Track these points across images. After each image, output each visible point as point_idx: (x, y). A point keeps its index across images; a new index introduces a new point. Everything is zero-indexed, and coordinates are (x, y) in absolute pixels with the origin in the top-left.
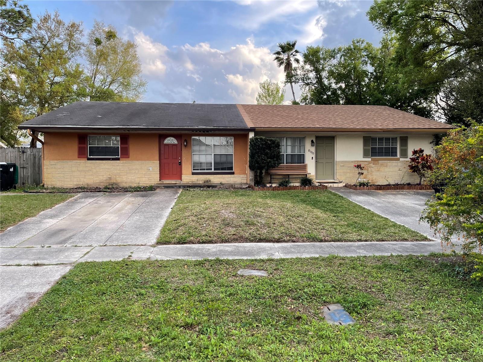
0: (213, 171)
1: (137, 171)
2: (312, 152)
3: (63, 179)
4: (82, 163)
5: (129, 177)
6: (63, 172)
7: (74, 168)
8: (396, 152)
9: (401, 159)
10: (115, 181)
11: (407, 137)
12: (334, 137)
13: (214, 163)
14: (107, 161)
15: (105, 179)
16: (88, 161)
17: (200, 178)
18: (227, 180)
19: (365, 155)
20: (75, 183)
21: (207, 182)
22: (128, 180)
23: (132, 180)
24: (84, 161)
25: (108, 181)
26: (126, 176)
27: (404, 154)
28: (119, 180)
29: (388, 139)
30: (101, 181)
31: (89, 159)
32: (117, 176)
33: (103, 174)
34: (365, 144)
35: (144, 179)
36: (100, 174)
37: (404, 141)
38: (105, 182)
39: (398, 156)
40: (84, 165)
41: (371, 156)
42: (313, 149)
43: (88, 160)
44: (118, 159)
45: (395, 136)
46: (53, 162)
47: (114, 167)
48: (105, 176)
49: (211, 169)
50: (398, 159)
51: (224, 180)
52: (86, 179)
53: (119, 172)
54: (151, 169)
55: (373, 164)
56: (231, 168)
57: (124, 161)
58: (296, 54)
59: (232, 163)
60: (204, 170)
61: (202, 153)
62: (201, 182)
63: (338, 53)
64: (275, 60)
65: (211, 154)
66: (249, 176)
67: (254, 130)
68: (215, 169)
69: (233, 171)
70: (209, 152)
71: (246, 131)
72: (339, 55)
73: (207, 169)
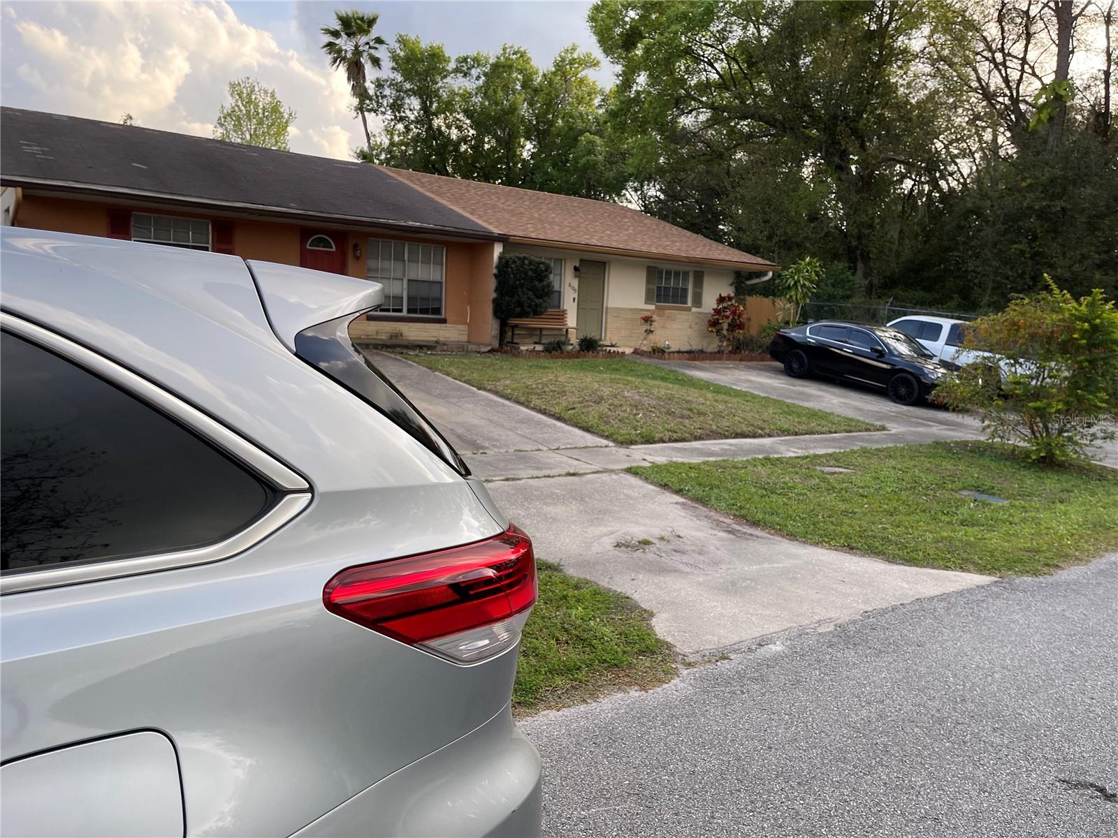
0: (404, 313)
2: (574, 289)
8: (686, 297)
9: (694, 310)
11: (703, 272)
12: (605, 263)
13: (409, 298)
17: (383, 328)
19: (648, 301)
21: (396, 336)
27: (698, 301)
29: (677, 274)
34: (648, 282)
37: (699, 278)
39: (690, 303)
41: (657, 302)
42: (575, 283)
45: (687, 269)
49: (400, 311)
50: (689, 309)
51: (427, 334)
55: (658, 316)
56: (437, 311)
58: (377, 46)
59: (440, 300)
60: (388, 310)
61: (385, 275)
62: (383, 337)
63: (473, 66)
64: (324, 47)
65: (402, 280)
66: (490, 328)
67: (503, 239)
68: (409, 311)
69: (443, 317)
70: (399, 275)
71: (490, 239)
72: (474, 72)
73: (394, 310)
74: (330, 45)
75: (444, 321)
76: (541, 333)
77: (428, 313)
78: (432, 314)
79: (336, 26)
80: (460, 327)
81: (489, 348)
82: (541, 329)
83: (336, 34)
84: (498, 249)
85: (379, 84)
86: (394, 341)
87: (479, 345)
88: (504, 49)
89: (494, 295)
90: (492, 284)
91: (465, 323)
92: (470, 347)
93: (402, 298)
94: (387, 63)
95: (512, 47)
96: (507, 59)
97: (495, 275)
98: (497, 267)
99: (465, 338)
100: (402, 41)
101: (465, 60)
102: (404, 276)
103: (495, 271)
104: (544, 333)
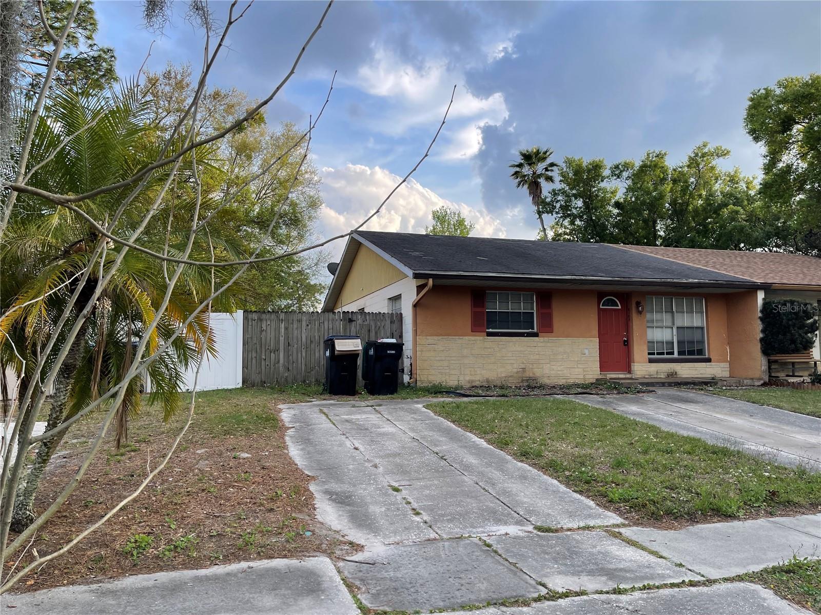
0: (676, 356)
1: (565, 355)
3: (448, 371)
4: (478, 342)
5: (554, 367)
6: (448, 358)
7: (466, 350)
10: (531, 375)
13: (679, 342)
14: (518, 338)
15: (515, 370)
16: (489, 338)
17: (661, 369)
18: (701, 372)
20: (467, 378)
21: (672, 375)
22: (552, 372)
23: (559, 372)
24: (481, 338)
25: (520, 375)
26: (548, 365)
28: (538, 372)
30: (510, 374)
31: (489, 334)
32: (535, 365)
33: (513, 362)
35: (577, 370)
36: (508, 362)
38: (515, 375)
40: (481, 344)
43: (487, 336)
44: (536, 335)
46: (431, 339)
47: (529, 349)
48: (515, 366)
49: (672, 353)
51: (696, 372)
52: (485, 371)
53: (537, 357)
54: (586, 352)
56: (701, 352)
57: (546, 338)
58: (551, 168)
59: (703, 342)
60: (663, 354)
61: (659, 324)
62: (662, 376)
63: (624, 170)
64: (513, 175)
65: (672, 328)
66: (758, 364)
67: (766, 287)
68: (679, 353)
69: (707, 357)
70: (670, 324)
71: (753, 288)
72: (625, 174)
73: (668, 353)
74: (516, 173)
75: (708, 360)
76: (793, 366)
77: (694, 354)
78: (698, 355)
79: (519, 160)
80: (722, 365)
81: (762, 382)
82: (793, 364)
83: (520, 165)
84: (761, 295)
85: (554, 193)
86: (671, 380)
87: (752, 379)
88: (648, 155)
89: (761, 335)
90: (759, 326)
91: (726, 361)
92: (745, 381)
93: (673, 342)
94: (557, 178)
95: (654, 152)
96: (651, 161)
97: (760, 318)
98: (762, 311)
99: (727, 374)
100: (569, 162)
101: (617, 167)
102: (674, 325)
103: (760, 315)
104: (796, 366)
